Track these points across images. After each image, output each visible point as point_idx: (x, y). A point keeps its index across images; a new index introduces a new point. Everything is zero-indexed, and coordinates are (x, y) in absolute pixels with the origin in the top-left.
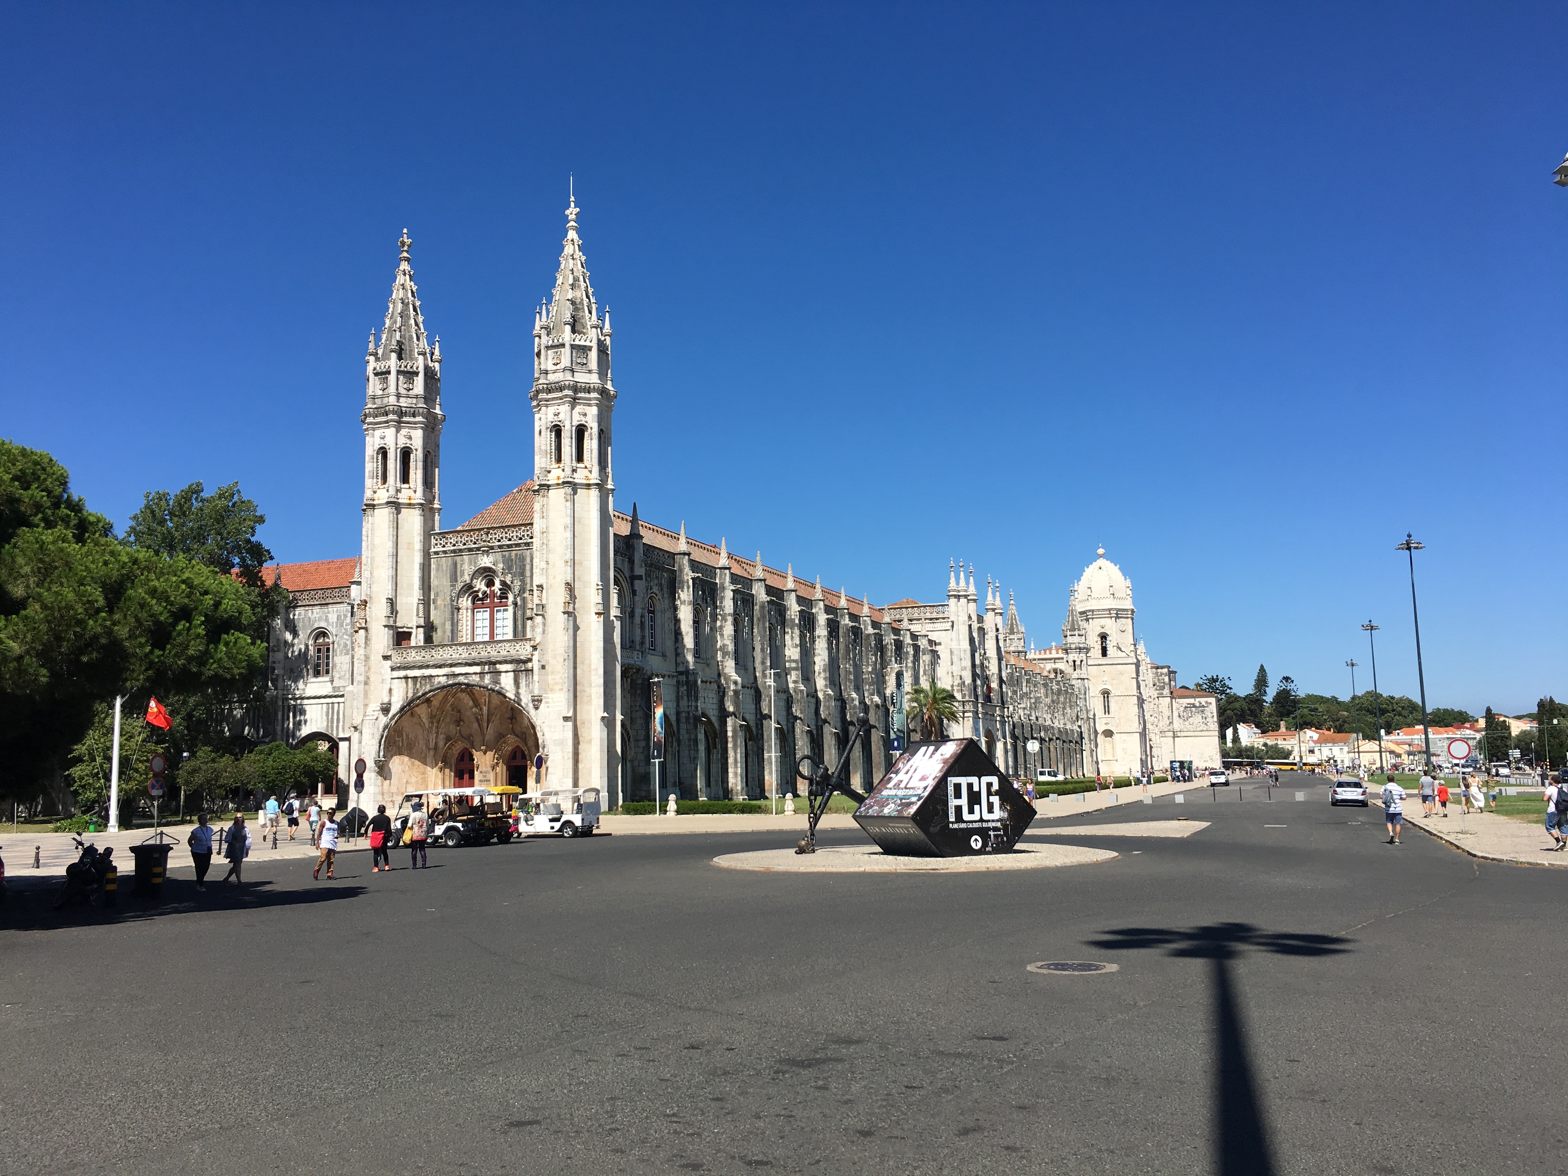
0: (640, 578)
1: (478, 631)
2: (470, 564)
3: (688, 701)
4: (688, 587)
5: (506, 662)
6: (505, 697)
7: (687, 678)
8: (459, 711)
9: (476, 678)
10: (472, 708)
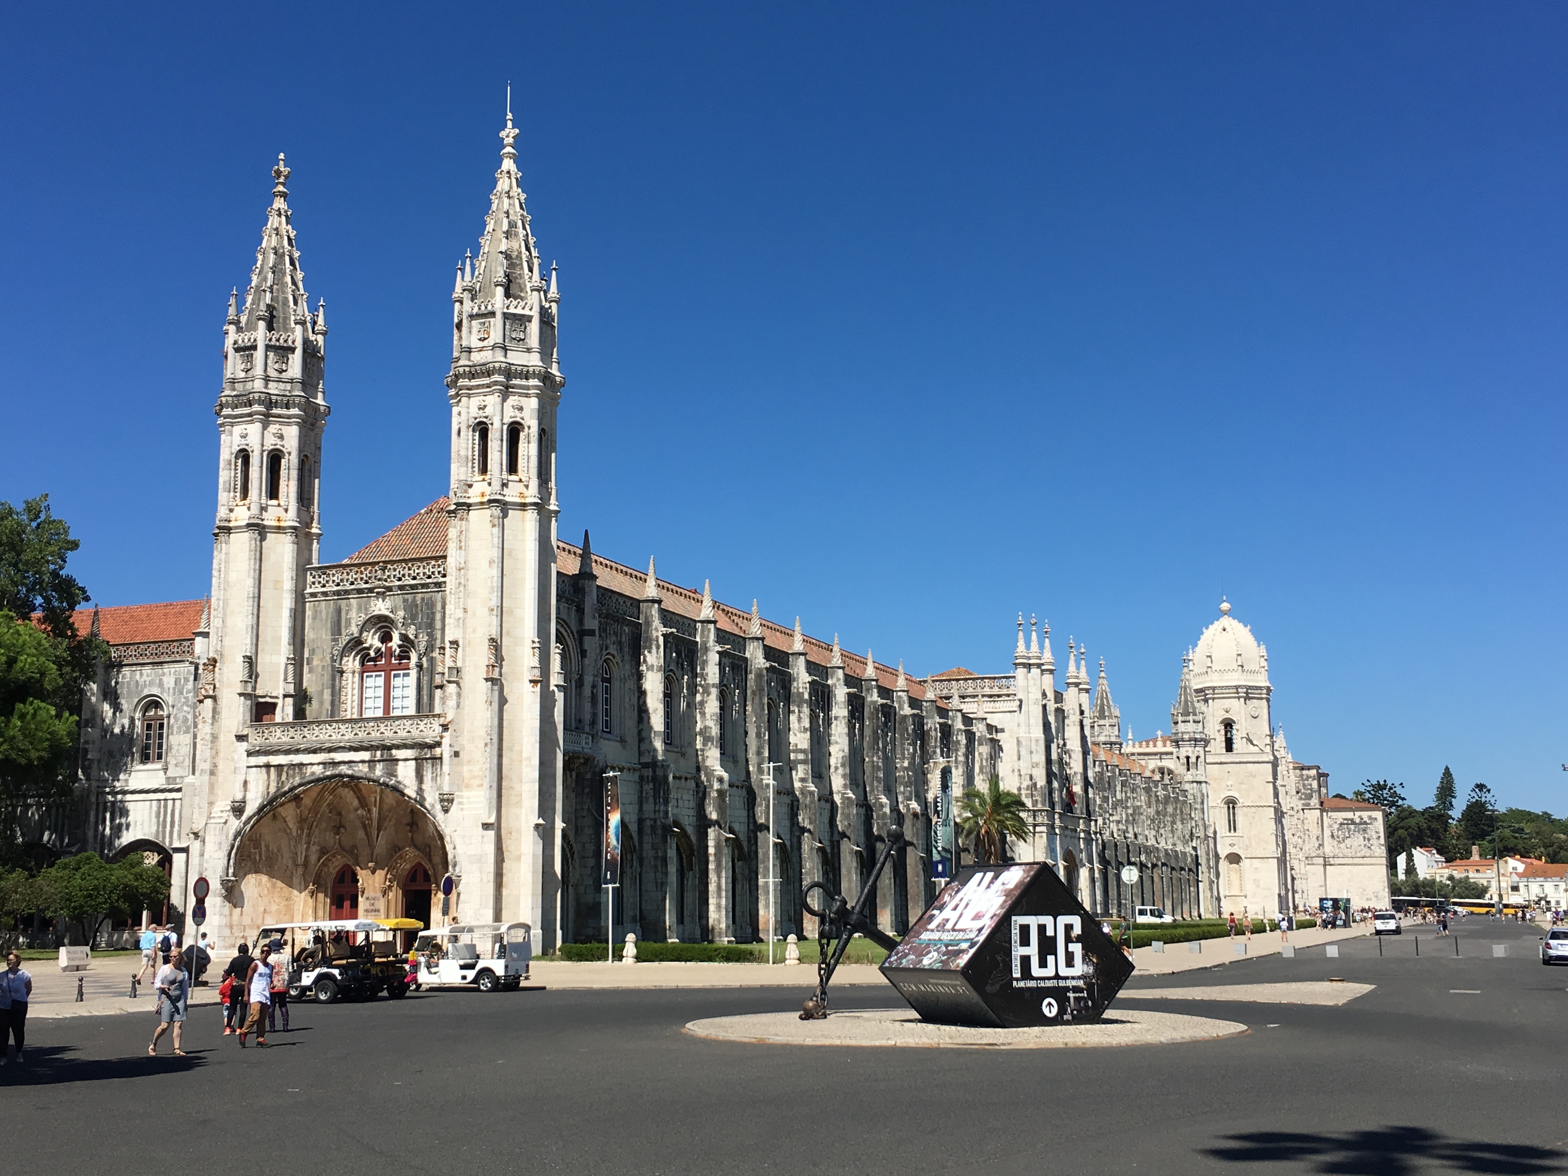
0: (592, 633)
1: (368, 703)
2: (359, 610)
3: (655, 804)
4: (658, 647)
5: (405, 746)
6: (403, 794)
7: (654, 772)
8: (339, 814)
9: (364, 769)
10: (356, 810)
